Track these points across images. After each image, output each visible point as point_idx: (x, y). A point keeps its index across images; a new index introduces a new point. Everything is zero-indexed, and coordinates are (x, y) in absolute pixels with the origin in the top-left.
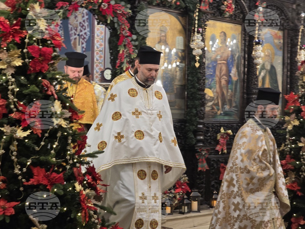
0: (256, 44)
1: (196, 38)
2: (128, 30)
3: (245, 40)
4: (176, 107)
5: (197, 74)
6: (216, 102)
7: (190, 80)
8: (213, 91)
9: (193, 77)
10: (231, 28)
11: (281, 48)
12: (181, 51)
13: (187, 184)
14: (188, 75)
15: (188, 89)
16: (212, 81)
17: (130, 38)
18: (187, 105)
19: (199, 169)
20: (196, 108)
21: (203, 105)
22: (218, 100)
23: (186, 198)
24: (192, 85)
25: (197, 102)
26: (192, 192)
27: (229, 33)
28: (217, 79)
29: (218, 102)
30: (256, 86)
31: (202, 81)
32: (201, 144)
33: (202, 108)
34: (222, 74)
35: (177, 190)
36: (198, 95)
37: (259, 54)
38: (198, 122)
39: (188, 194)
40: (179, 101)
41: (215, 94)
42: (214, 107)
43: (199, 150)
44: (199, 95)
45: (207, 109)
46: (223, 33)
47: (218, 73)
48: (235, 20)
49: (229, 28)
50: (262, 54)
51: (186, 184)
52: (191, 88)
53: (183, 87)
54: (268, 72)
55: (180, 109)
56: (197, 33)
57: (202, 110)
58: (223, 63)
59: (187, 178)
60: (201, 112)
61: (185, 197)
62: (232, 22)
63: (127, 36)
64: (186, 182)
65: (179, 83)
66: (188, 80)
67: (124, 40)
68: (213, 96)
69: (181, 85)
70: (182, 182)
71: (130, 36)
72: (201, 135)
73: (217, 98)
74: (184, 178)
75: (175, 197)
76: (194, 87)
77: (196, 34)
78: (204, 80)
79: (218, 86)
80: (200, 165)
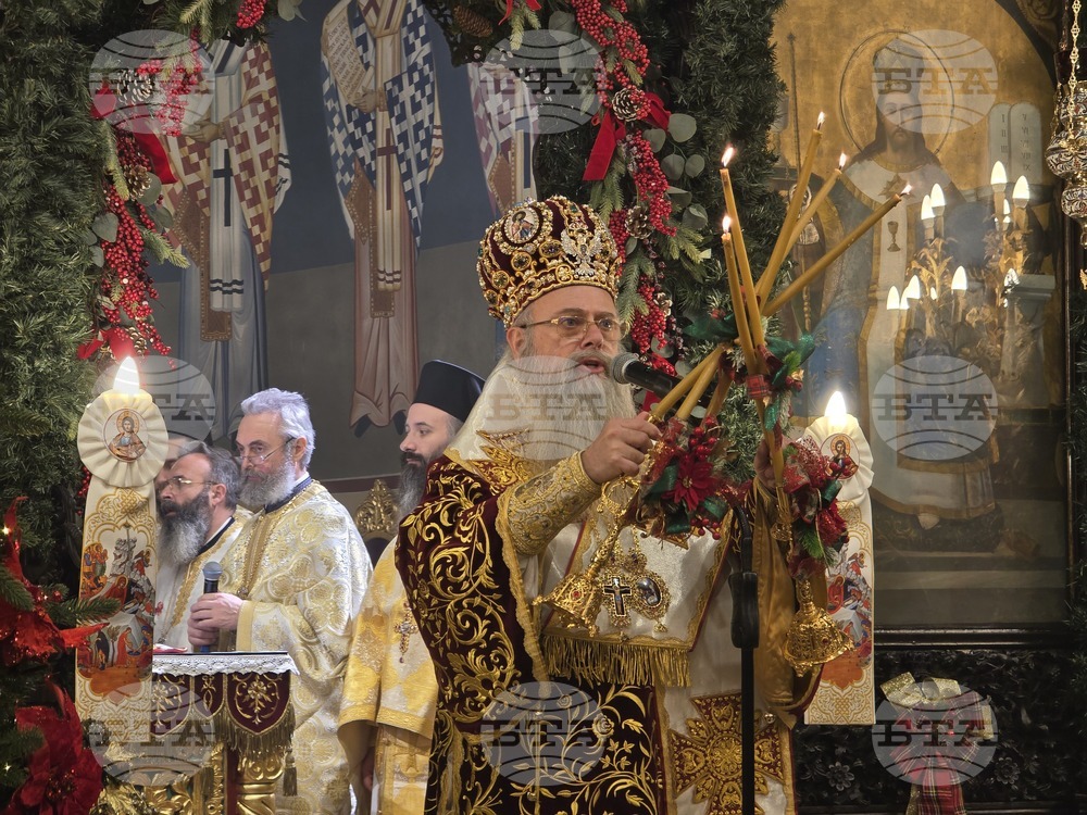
2: (642, 87)
15: (1077, 431)
17: (656, 136)
56: (1079, 76)
63: (641, 126)
67: (623, 148)
71: (655, 121)
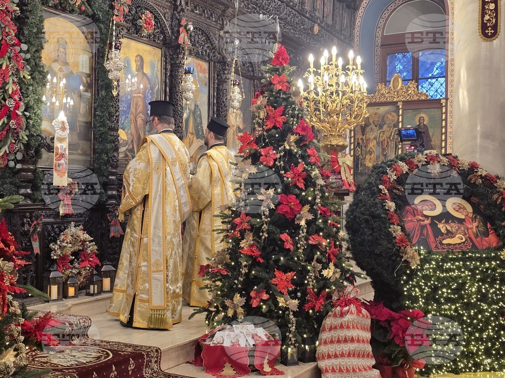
0: (185, 73)
1: (113, 56)
2: (15, 36)
3: (166, 69)
4: (79, 151)
5: (108, 108)
6: (131, 147)
7: (99, 116)
8: (126, 133)
9: (102, 112)
10: (149, 51)
11: (206, 85)
12: (85, 75)
13: (97, 255)
14: (95, 108)
15: (95, 127)
16: (125, 119)
17: (18, 48)
18: (94, 149)
19: (112, 235)
20: (107, 153)
21: (116, 149)
22: (133, 145)
23: (95, 274)
24: (101, 122)
25: (109, 146)
26: (102, 265)
27: (147, 59)
28: (131, 117)
29: (133, 148)
30: (180, 129)
31: (115, 117)
32: (114, 202)
33: (115, 154)
34: (138, 111)
35: (83, 264)
36: (109, 136)
37: (190, 86)
38: (109, 172)
39: (98, 268)
40: (84, 144)
41: (130, 136)
42: (128, 153)
43: (110, 209)
44: (111, 136)
45: (121, 156)
46: (138, 57)
47: (133, 109)
48: (154, 41)
49: (146, 51)
50: (194, 87)
51: (94, 256)
52: (100, 126)
53: (88, 125)
54: (191, 113)
55: (84, 154)
56: (115, 48)
57: (115, 157)
58: (140, 97)
59: (96, 247)
60: (114, 158)
61: (95, 272)
62: (151, 44)
63: (13, 45)
64: (95, 253)
65: (84, 120)
66: (95, 116)
67: (9, 50)
68: (127, 139)
69: (86, 123)
70: (89, 252)
71: (18, 45)
72: (112, 189)
73: (132, 141)
74: (91, 247)
75: (79, 273)
76: (104, 125)
77: (113, 49)
78: (117, 116)
79: (133, 126)
80: (112, 229)
